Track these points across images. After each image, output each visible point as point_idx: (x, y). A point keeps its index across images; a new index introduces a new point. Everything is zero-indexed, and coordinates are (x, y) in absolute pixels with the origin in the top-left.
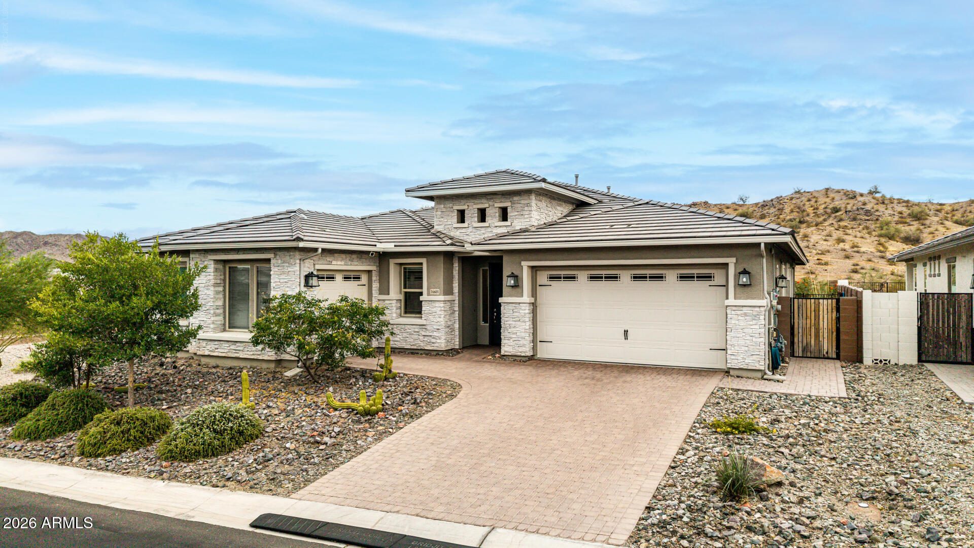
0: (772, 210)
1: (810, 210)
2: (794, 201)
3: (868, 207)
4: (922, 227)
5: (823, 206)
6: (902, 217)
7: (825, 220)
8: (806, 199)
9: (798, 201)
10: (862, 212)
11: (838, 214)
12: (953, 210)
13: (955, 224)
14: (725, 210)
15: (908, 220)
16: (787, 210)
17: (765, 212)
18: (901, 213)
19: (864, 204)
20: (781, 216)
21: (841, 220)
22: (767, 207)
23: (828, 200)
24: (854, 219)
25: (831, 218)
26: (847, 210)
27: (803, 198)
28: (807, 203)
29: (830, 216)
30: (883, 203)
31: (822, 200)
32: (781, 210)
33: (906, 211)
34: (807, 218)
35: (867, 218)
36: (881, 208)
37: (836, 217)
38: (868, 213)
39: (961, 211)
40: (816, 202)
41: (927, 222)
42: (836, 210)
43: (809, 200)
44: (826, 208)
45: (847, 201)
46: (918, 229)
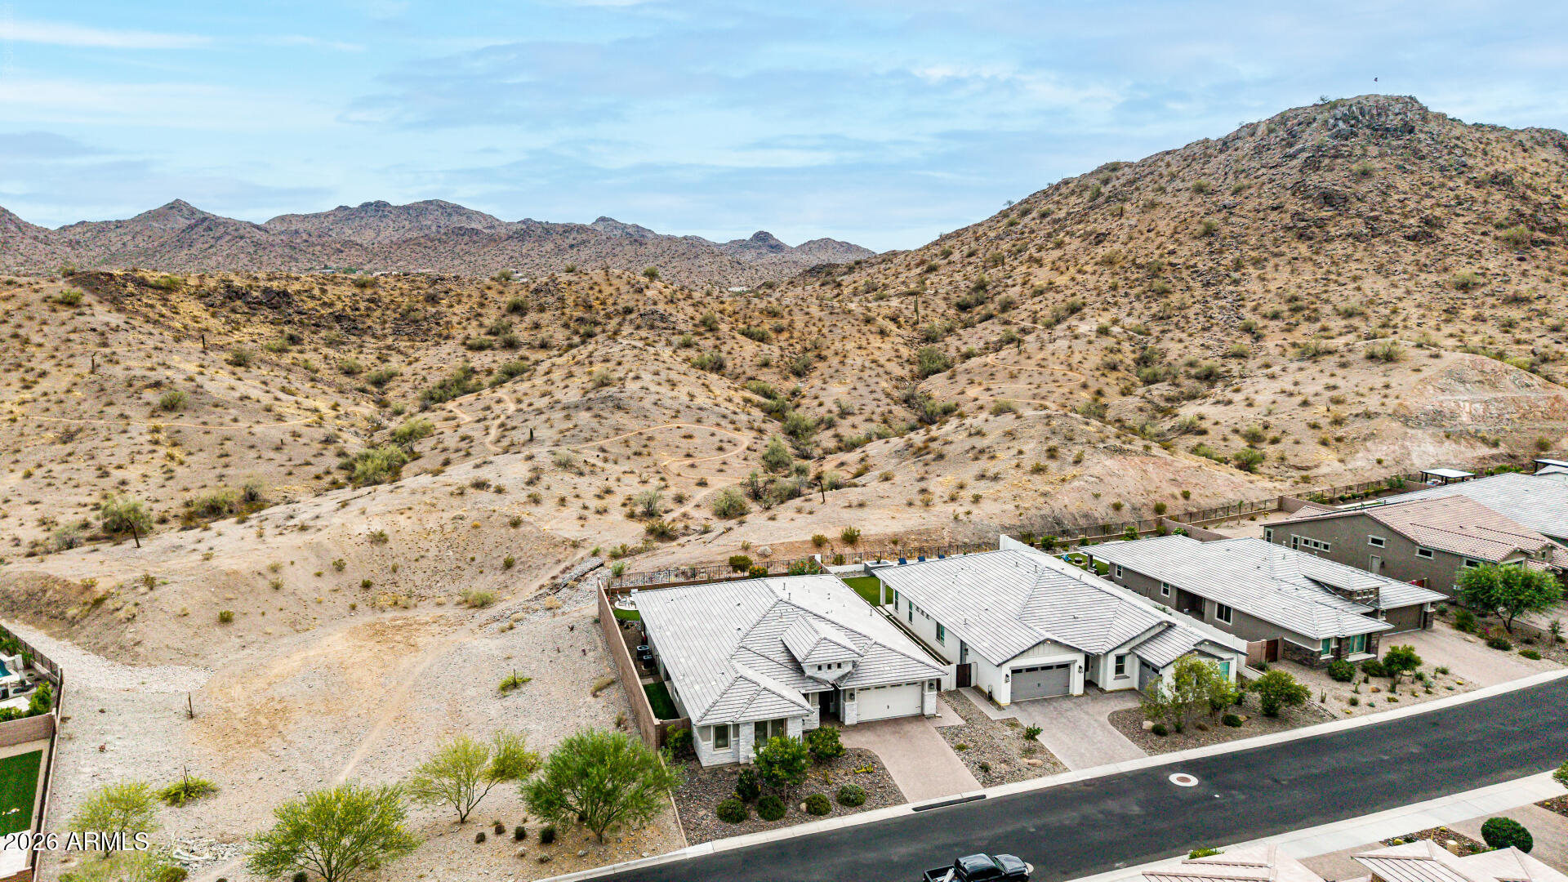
0: (550, 299)
1: (596, 304)
2: (574, 288)
3: (661, 307)
4: (718, 342)
5: (610, 301)
6: (695, 325)
7: (620, 324)
8: (587, 286)
9: (578, 287)
10: (656, 316)
11: (633, 316)
12: (735, 313)
13: (744, 338)
14: (487, 291)
15: (702, 329)
16: (570, 301)
17: (542, 301)
18: (692, 318)
19: (655, 303)
20: (567, 311)
21: (638, 328)
22: (542, 294)
23: (611, 290)
24: (652, 327)
25: (627, 323)
26: (642, 312)
27: (583, 284)
28: (591, 292)
29: (624, 319)
30: (672, 301)
31: (607, 290)
32: (561, 299)
33: (699, 317)
34: (599, 319)
35: (664, 325)
36: (671, 309)
37: (631, 321)
38: (663, 318)
39: (742, 313)
40: (600, 291)
41: (720, 334)
42: (628, 311)
43: (591, 288)
44: (615, 304)
45: (636, 296)
46: (716, 347)
